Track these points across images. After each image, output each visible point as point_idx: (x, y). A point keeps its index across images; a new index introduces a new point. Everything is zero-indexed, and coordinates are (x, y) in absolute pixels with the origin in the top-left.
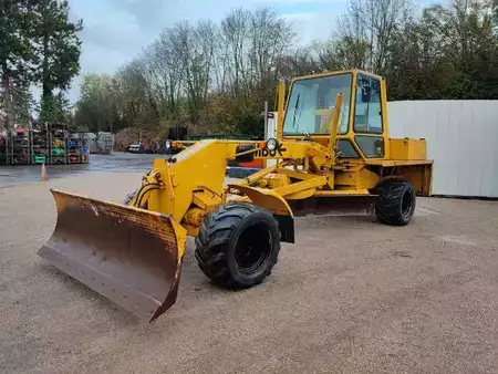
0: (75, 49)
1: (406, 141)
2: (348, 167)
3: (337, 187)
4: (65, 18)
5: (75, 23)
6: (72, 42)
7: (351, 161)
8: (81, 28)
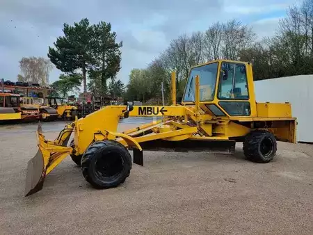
0: (118, 56)
1: (267, 105)
2: (220, 122)
3: (214, 135)
4: (114, 41)
5: (118, 43)
6: (117, 53)
7: (222, 118)
8: (122, 46)
